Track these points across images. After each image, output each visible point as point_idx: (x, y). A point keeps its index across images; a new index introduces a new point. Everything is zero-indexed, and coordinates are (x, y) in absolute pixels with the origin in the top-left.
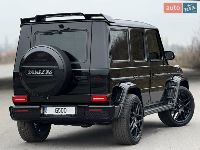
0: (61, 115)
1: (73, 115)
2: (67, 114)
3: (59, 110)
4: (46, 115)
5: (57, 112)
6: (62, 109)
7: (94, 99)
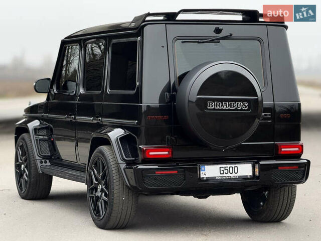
0: (229, 178)
1: (249, 177)
2: (239, 176)
3: (225, 170)
4: (205, 179)
5: (223, 174)
6: (231, 168)
7: (283, 150)
